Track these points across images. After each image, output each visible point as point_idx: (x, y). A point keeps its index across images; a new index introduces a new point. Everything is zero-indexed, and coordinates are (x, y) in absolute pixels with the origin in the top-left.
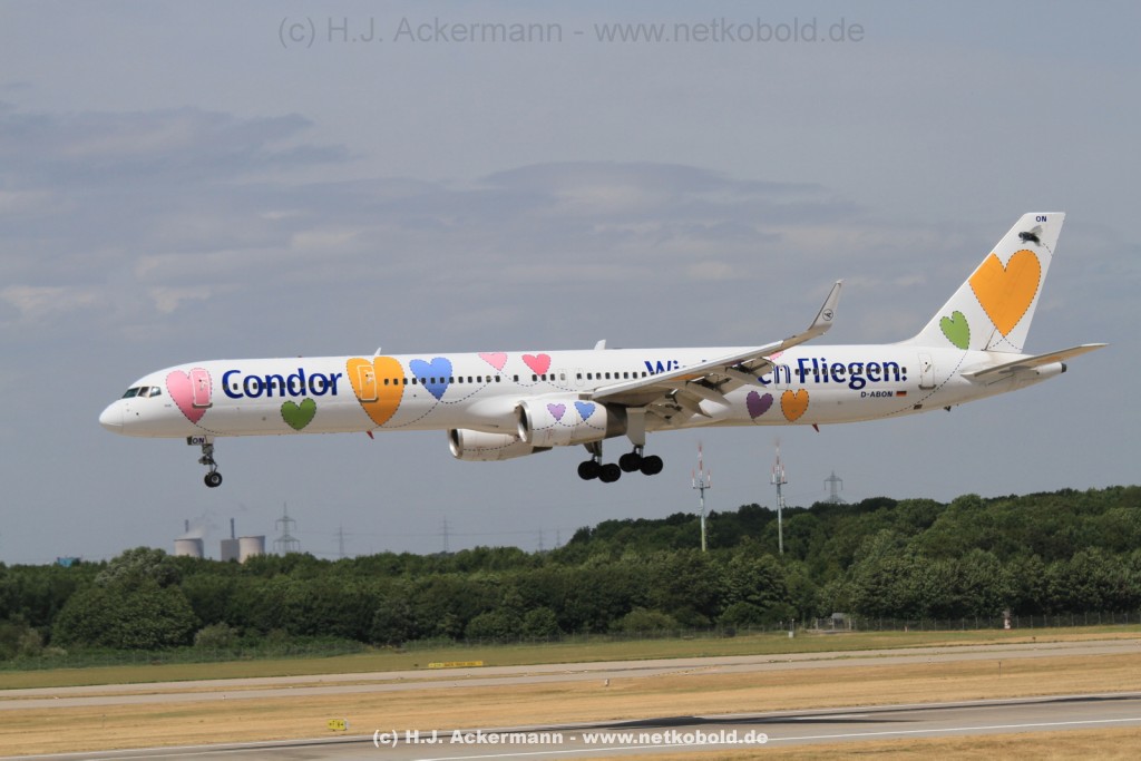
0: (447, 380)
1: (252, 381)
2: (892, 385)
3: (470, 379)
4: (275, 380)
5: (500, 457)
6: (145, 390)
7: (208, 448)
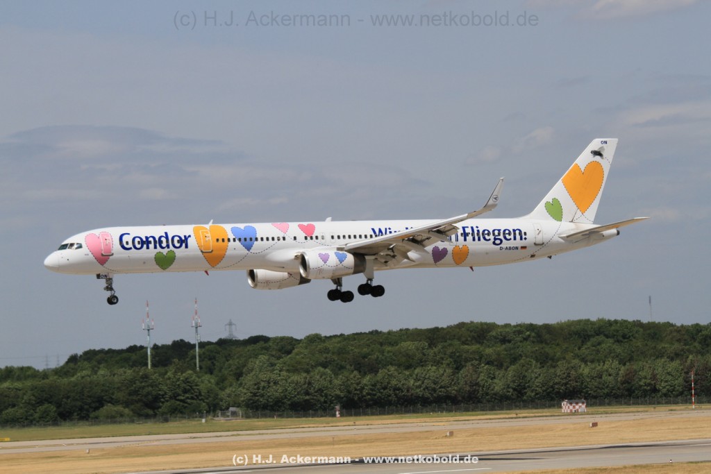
0: (254, 239)
1: (137, 240)
2: (518, 243)
3: (268, 239)
4: (151, 239)
5: (280, 287)
6: (72, 245)
7: (109, 280)
